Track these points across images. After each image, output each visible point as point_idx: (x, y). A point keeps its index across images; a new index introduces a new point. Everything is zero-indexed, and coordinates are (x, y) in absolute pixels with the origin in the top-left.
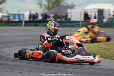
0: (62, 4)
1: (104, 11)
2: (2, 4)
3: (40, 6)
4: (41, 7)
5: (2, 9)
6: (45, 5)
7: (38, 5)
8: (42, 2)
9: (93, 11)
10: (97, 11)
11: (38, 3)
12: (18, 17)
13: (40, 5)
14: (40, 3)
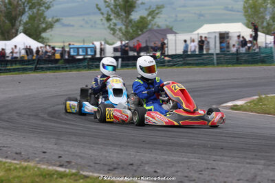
0: (150, 27)
1: (230, 35)
2: (48, 31)
3: (112, 32)
4: (113, 34)
5: (48, 39)
6: (120, 30)
7: (109, 30)
8: (115, 25)
9: (213, 36)
10: (218, 35)
11: (109, 27)
12: (83, 51)
13: (113, 29)
14: (112, 26)
